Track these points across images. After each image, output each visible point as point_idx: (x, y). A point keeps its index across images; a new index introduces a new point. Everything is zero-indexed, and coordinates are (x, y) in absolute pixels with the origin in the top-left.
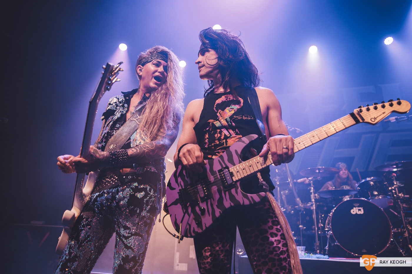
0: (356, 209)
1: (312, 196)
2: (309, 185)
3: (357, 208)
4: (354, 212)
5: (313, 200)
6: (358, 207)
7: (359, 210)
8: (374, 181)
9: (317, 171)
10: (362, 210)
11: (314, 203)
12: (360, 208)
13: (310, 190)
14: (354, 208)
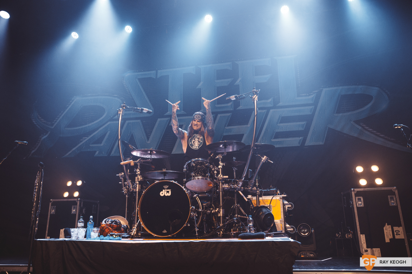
1: (137, 178)
2: (135, 166)
6: (167, 189)
7: (168, 192)
8: (196, 162)
11: (138, 185)
13: (136, 172)
14: (164, 190)
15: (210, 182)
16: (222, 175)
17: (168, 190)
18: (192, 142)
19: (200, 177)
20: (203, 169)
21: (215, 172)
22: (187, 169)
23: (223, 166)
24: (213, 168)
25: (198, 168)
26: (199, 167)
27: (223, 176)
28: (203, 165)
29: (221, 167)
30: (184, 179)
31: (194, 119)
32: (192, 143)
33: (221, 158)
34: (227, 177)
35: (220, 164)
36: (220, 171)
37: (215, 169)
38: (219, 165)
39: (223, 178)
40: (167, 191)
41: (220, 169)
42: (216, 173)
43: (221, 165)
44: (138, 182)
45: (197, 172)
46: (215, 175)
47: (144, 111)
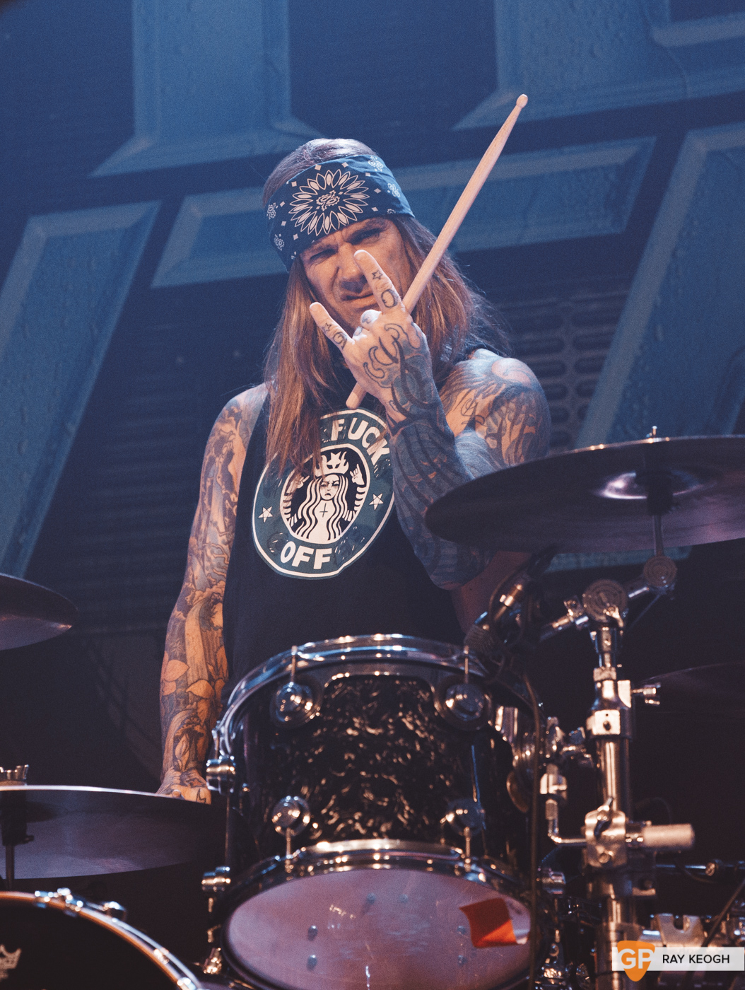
15: (494, 895)
16: (621, 819)
18: (284, 501)
19: (376, 844)
20: (402, 751)
21: (549, 784)
22: (239, 763)
23: (636, 715)
24: (520, 742)
25: (352, 743)
26: (363, 736)
27: (629, 828)
28: (410, 707)
29: (616, 730)
30: (211, 867)
31: (308, 240)
32: (276, 511)
33: (612, 622)
34: (681, 834)
35: (608, 693)
36: (601, 776)
37: (542, 745)
38: (590, 699)
39: (637, 848)
41: (610, 747)
42: (558, 795)
43: (615, 704)
45: (335, 786)
46: (552, 816)
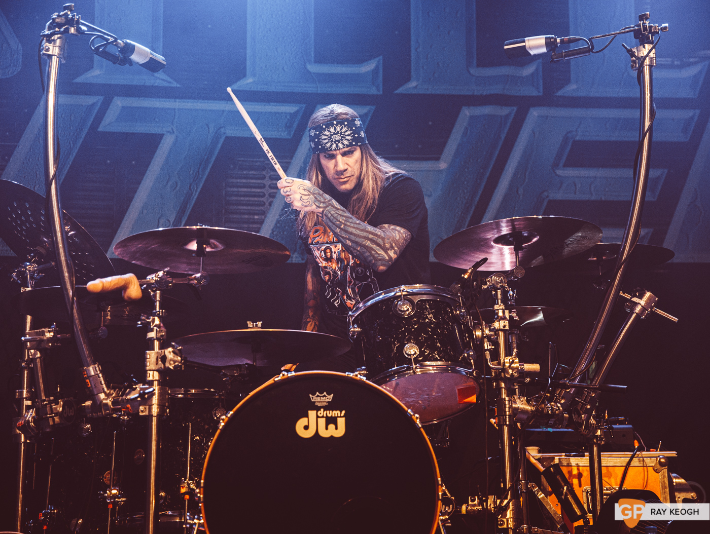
0: (318, 417)
1: (151, 356)
2: (145, 304)
3: (321, 412)
4: (306, 428)
5: (153, 376)
6: (326, 408)
7: (331, 421)
8: (416, 299)
9: (193, 246)
10: (341, 422)
11: (156, 387)
12: (336, 413)
13: (147, 328)
14: (312, 414)
16: (517, 360)
17: (330, 414)
19: (440, 363)
21: (487, 346)
23: (513, 323)
27: (520, 364)
29: (507, 328)
31: (325, 149)
33: (503, 288)
34: (536, 367)
35: (501, 314)
36: (498, 344)
39: (522, 371)
40: (327, 418)
41: (501, 334)
43: (505, 319)
44: (156, 376)
45: (425, 340)
46: (488, 357)
47: (134, 57)
